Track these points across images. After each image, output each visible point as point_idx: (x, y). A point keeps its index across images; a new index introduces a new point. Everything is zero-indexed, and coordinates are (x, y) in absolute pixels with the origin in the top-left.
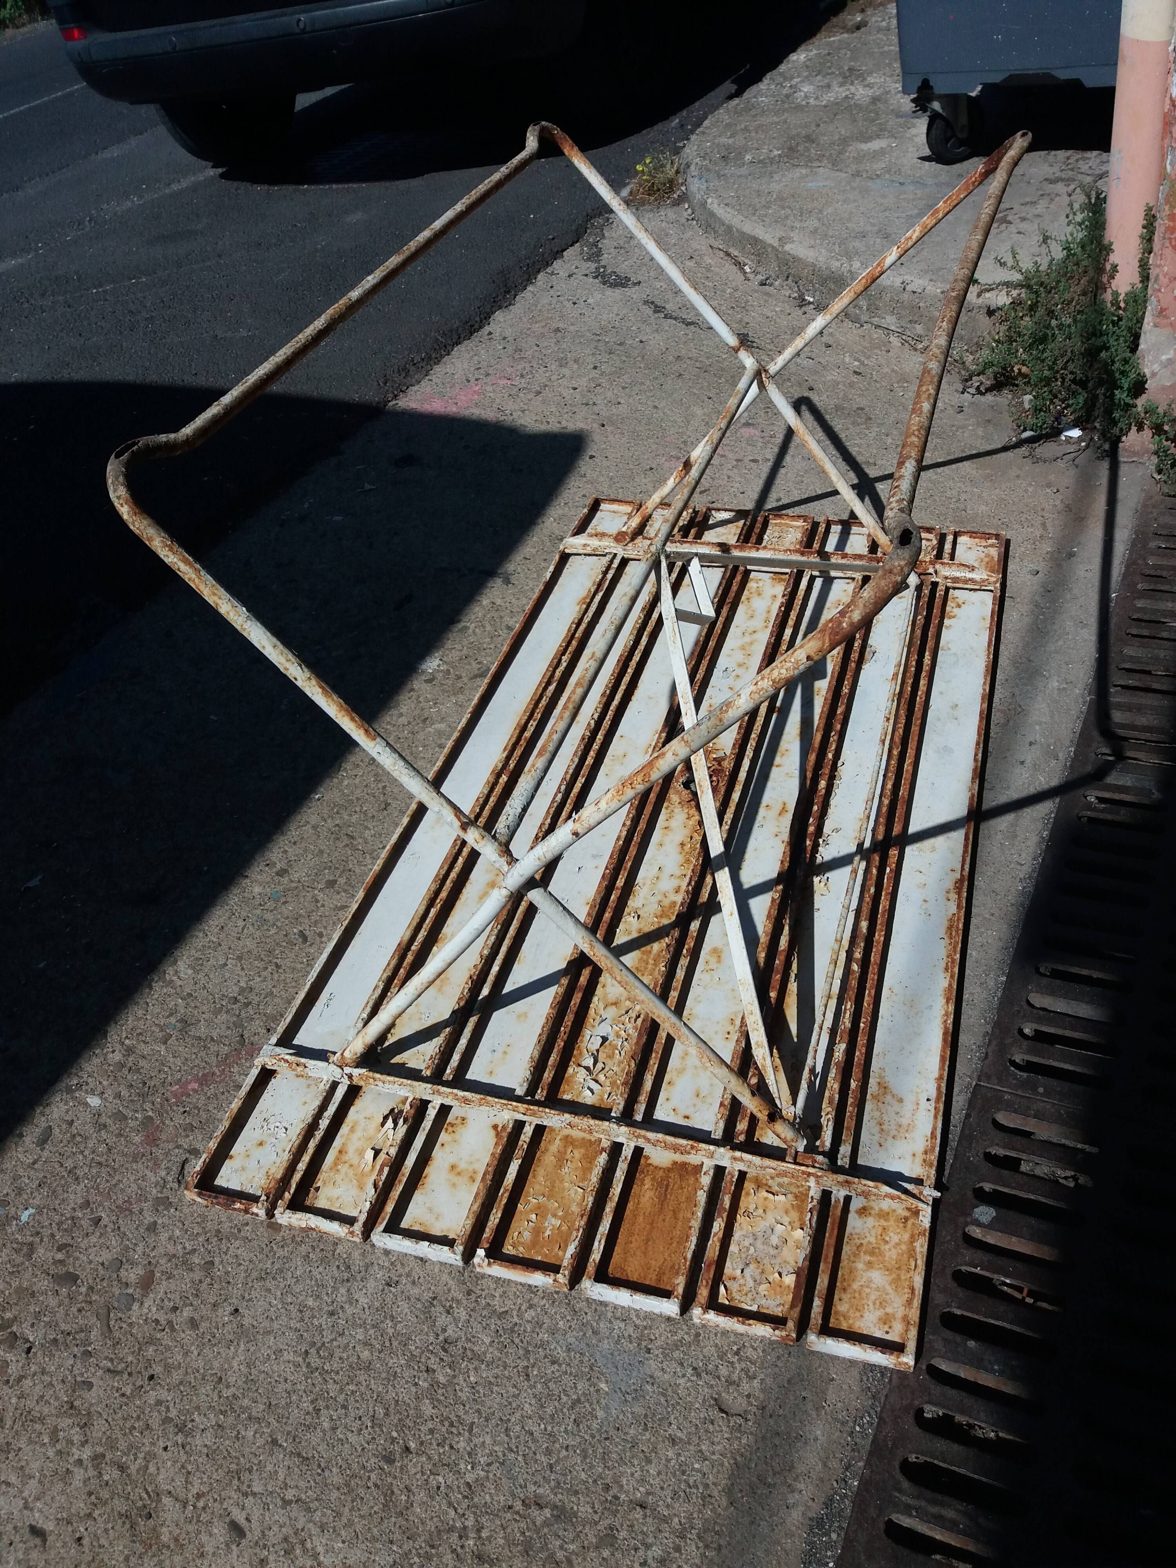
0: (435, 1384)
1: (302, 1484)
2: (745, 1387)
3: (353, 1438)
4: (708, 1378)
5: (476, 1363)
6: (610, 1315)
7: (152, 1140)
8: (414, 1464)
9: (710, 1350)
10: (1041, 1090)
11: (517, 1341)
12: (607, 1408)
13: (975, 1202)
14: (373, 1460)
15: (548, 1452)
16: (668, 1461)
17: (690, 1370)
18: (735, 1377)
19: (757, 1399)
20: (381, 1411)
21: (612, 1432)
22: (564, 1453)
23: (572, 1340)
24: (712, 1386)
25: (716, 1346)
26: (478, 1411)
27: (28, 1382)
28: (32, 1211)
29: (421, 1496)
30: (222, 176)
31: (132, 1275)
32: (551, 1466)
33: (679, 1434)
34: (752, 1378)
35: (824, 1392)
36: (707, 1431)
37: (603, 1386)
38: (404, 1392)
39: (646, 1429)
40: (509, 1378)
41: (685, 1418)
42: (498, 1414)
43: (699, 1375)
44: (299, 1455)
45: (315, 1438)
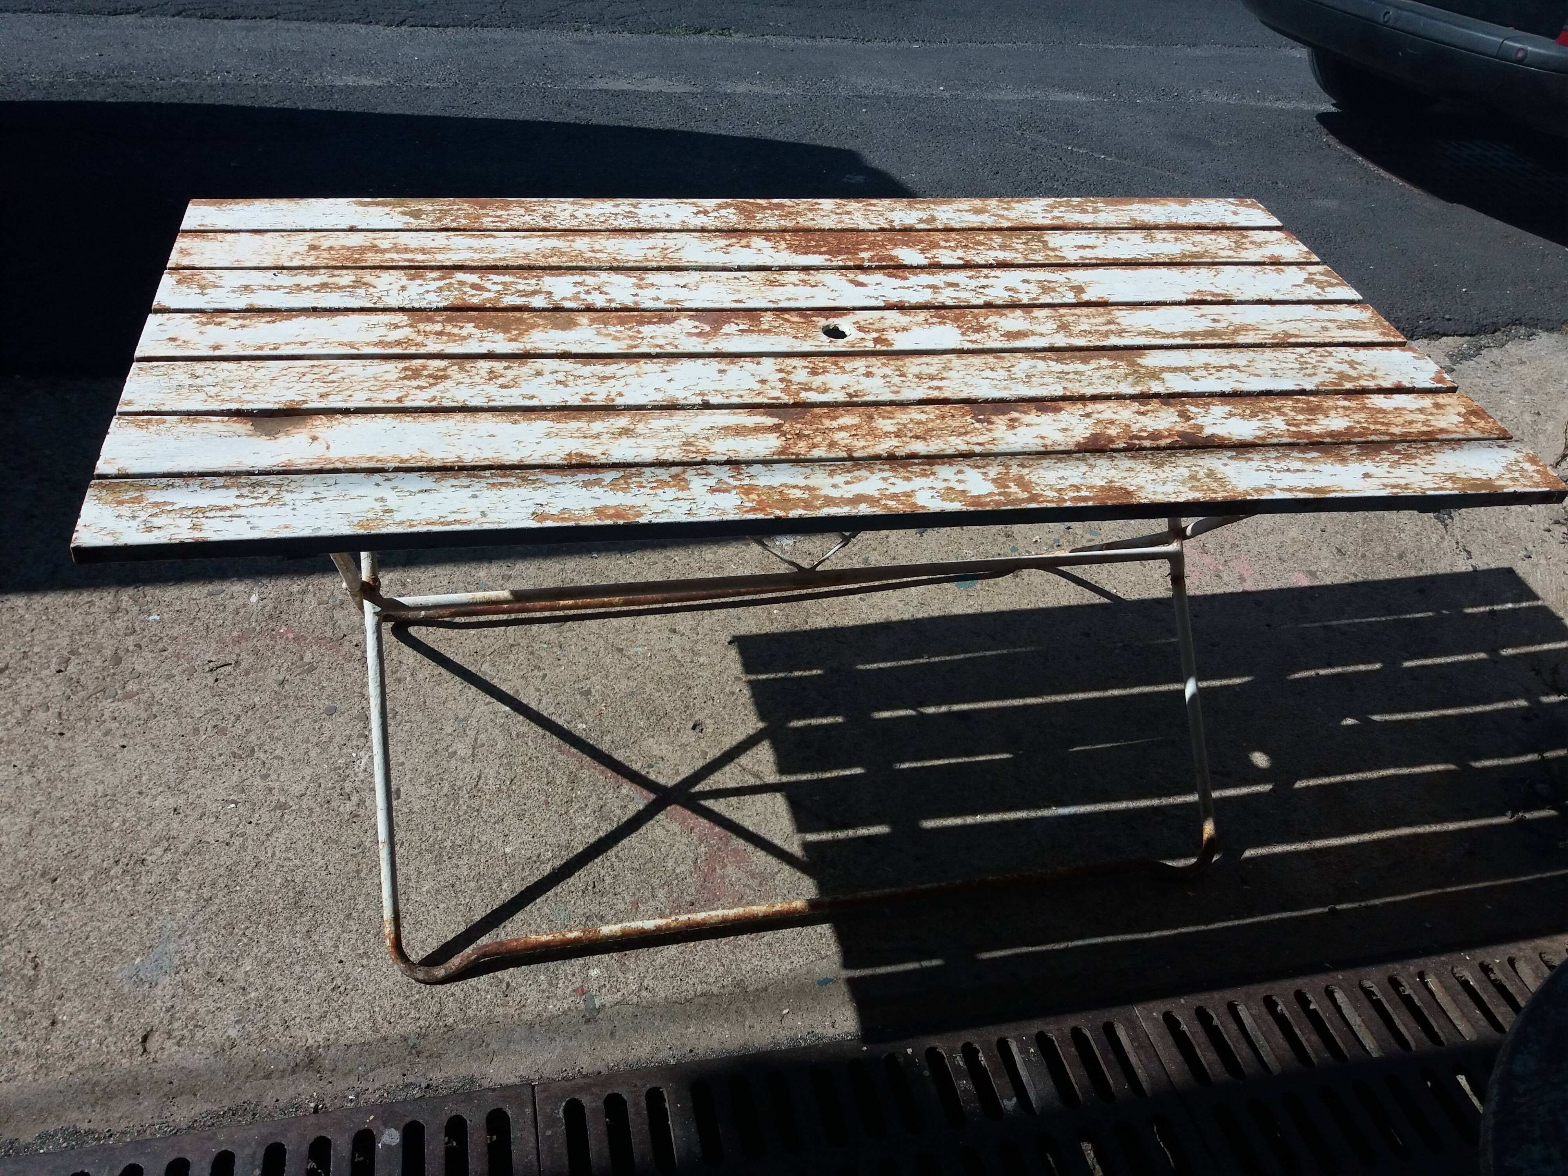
0: (107, 870)
1: (12, 841)
2: (168, 1043)
3: (52, 849)
4: (168, 1017)
5: (131, 883)
6: (198, 938)
7: (237, 641)
8: (46, 889)
9: (191, 1008)
10: (549, 1133)
11: (157, 896)
12: (121, 970)
13: (402, 1125)
14: (40, 867)
15: (76, 954)
16: (92, 1023)
17: (169, 1004)
18: (175, 1034)
19: (162, 1055)
20: (76, 853)
21: (103, 982)
22: (78, 962)
23: (169, 926)
24: (161, 1022)
25: (197, 1011)
26: (94, 902)
27: (38, 683)
28: (158, 618)
29: (23, 903)
30: (1323, 118)
31: (131, 687)
32: (66, 960)
33: (115, 1020)
34: (179, 1044)
35: (182, 1094)
36: (124, 1036)
37: (138, 960)
38: (95, 858)
39: (112, 999)
40: (126, 906)
41: (129, 1018)
42: (96, 914)
43: (168, 1011)
44: (31, 830)
45: (46, 829)
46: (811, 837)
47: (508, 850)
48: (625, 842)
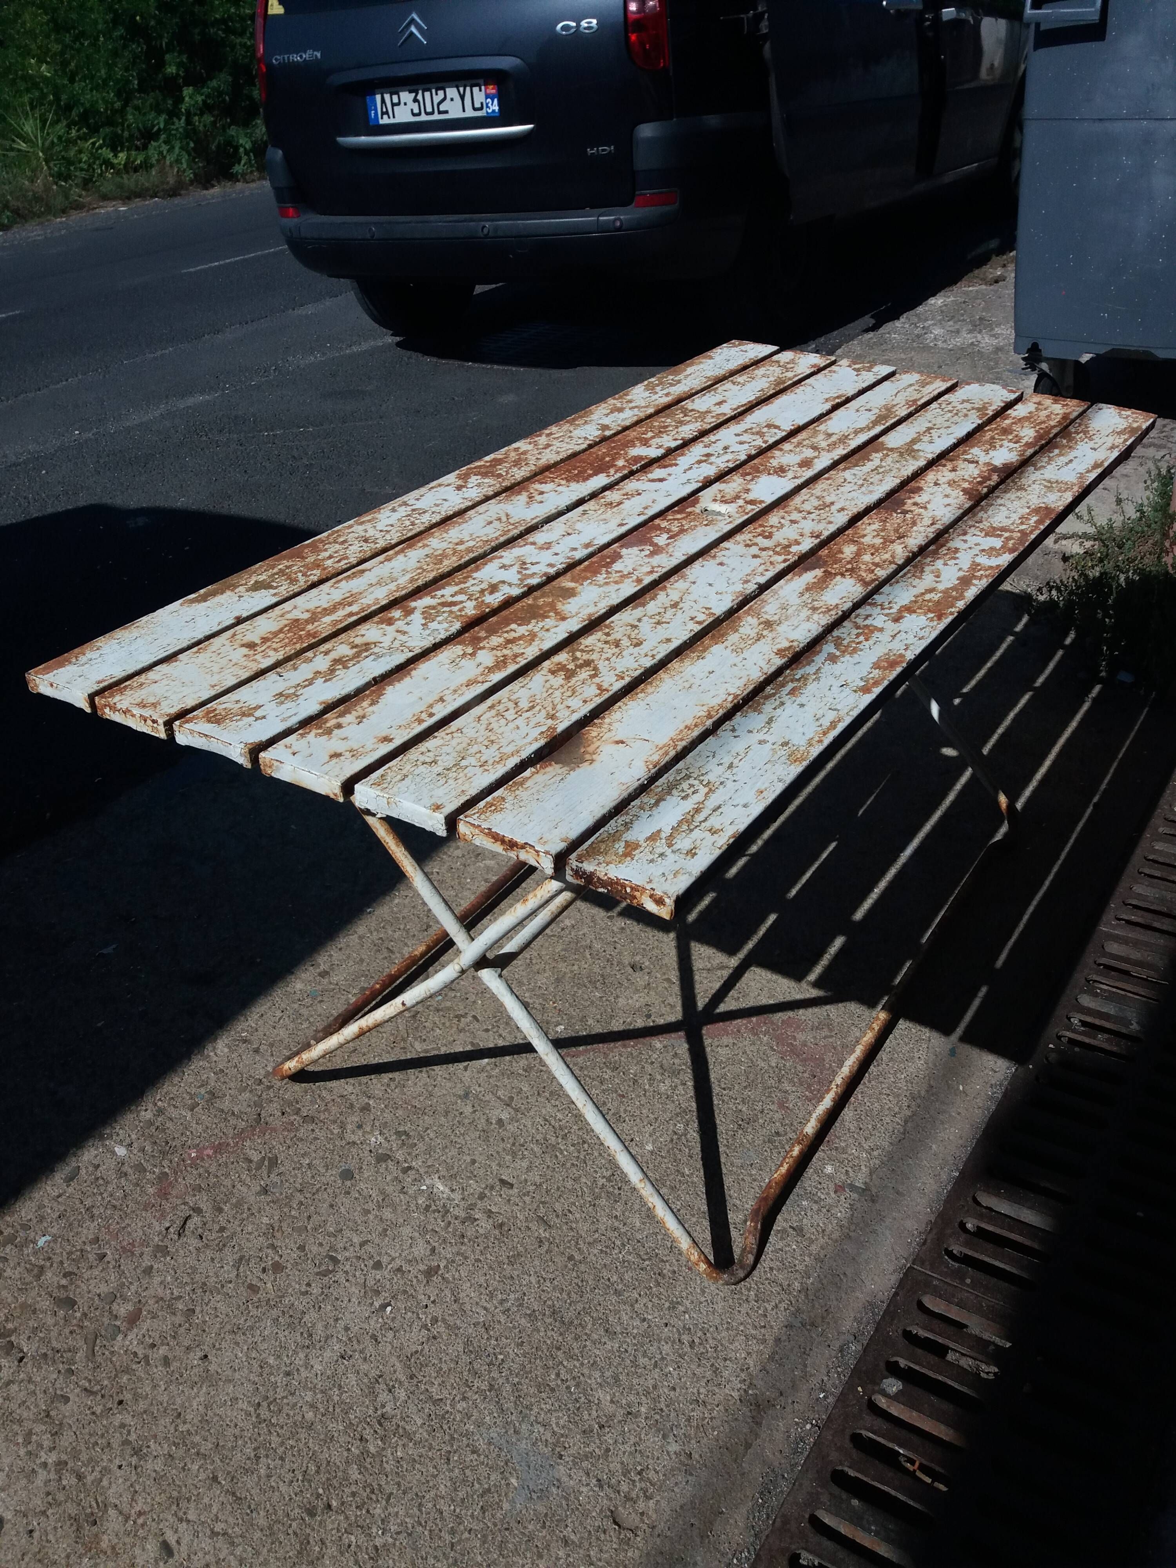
0: (365, 1453)
1: (231, 1520)
2: (641, 1505)
3: (283, 1488)
4: (609, 1491)
5: (405, 1440)
6: (533, 1418)
7: (164, 1194)
8: (333, 1521)
9: (615, 1466)
10: (968, 1281)
11: (445, 1427)
12: (513, 1502)
13: (886, 1373)
14: (297, 1511)
15: (453, 1532)
16: (558, 1559)
17: (594, 1481)
18: (634, 1495)
19: (649, 1518)
20: (313, 1468)
21: (513, 1524)
22: (466, 1535)
23: (495, 1435)
24: (611, 1499)
25: (622, 1463)
26: (399, 1484)
27: (14, 1387)
28: (48, 1238)
29: (332, 1550)
30: (398, 344)
31: (123, 1309)
32: (452, 1545)
33: (573, 1537)
34: (648, 1498)
35: (711, 1523)
36: (598, 1539)
37: (514, 1481)
38: (337, 1456)
39: (544, 1527)
40: (432, 1459)
41: (581, 1524)
42: (414, 1490)
43: (601, 1487)
44: (234, 1494)
45: (250, 1481)
46: (812, 977)
47: (649, 1147)
48: (713, 1076)
